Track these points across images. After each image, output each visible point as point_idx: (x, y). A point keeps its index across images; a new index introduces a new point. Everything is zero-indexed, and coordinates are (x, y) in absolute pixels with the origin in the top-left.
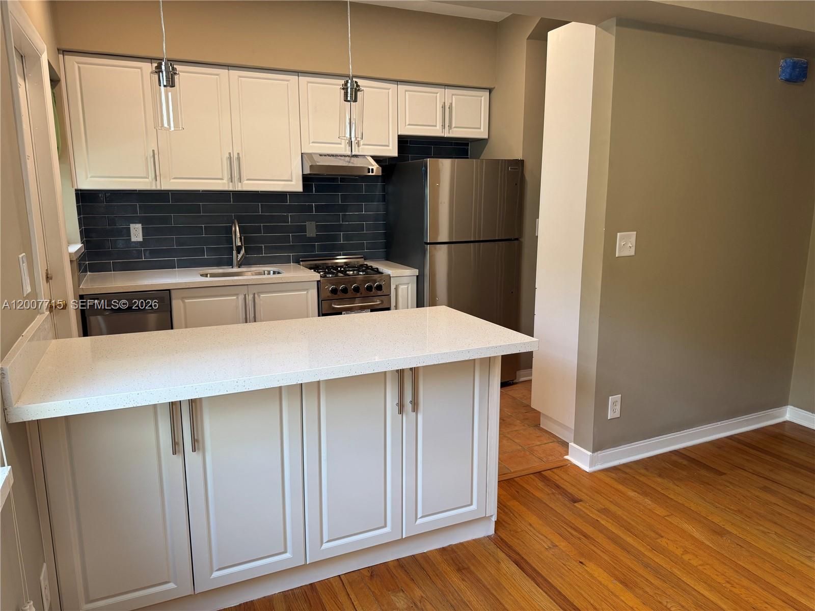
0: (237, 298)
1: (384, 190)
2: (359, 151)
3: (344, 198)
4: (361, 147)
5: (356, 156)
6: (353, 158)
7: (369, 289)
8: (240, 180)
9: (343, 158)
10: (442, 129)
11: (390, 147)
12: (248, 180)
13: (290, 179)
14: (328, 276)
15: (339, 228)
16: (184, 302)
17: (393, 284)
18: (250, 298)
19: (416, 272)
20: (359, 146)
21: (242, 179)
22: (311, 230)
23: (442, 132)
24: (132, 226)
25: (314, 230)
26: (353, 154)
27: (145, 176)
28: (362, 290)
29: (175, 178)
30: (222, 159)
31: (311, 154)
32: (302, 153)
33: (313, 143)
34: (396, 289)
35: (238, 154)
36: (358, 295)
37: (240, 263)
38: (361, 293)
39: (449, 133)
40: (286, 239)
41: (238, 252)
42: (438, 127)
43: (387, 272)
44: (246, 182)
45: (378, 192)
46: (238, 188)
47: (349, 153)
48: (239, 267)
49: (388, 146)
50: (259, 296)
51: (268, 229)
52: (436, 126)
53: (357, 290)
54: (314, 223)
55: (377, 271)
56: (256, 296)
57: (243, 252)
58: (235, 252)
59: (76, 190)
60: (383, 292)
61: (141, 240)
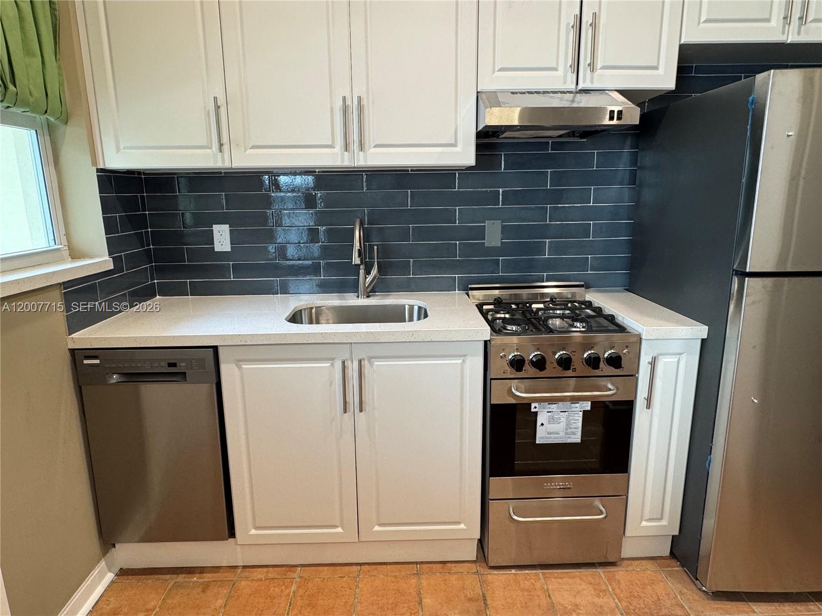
0: (332, 365)
1: (634, 162)
2: (592, 83)
3: (558, 179)
4: (598, 72)
5: (586, 91)
6: (578, 95)
7: (593, 362)
8: (361, 147)
9: (559, 95)
10: (784, 27)
11: (661, 71)
12: (377, 146)
13: (453, 142)
14: (509, 327)
15: (543, 231)
16: (240, 368)
17: (646, 354)
18: (353, 367)
19: (702, 331)
20: (593, 71)
21: (367, 145)
22: (493, 235)
23: (783, 33)
24: (216, 228)
25: (499, 235)
26: (580, 86)
27: (205, 144)
28: (577, 363)
29: (253, 147)
30: (332, 109)
31: (495, 92)
32: (477, 92)
33: (501, 70)
34: (653, 364)
35: (360, 99)
36: (569, 373)
37: (369, 290)
38: (574, 370)
39: (799, 33)
40: (451, 250)
41: (368, 272)
42: (773, 23)
43: (636, 328)
44: (373, 150)
45: (623, 167)
46: (358, 161)
47: (572, 87)
48: (368, 297)
49: (656, 68)
50: (371, 364)
51: (422, 234)
52: (768, 20)
53: (565, 363)
54: (498, 224)
55: (613, 325)
56: (366, 363)
57: (374, 272)
58: (362, 272)
59: (98, 170)
60: (623, 370)
61: (229, 250)
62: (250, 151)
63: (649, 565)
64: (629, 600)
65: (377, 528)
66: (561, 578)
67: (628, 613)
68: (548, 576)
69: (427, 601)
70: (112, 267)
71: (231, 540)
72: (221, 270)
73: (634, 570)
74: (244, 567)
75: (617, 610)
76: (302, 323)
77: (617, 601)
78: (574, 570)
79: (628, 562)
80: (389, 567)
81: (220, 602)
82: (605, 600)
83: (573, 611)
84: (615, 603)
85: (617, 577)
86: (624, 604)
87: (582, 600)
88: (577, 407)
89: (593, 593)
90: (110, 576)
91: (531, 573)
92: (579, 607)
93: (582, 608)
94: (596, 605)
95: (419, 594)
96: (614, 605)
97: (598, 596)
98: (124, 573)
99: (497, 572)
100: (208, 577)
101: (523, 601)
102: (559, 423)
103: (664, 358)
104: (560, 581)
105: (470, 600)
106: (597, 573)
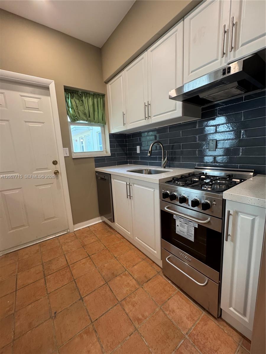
12: (154, 116)
13: (175, 109)
16: (114, 180)
24: (137, 147)
33: (192, 72)
35: (148, 102)
38: (189, 205)
40: (194, 152)
44: (153, 118)
50: (134, 186)
54: (215, 141)
57: (166, 159)
58: (162, 159)
59: (109, 134)
60: (213, 213)
61: (139, 153)
62: (130, 124)
63: (237, 337)
64: (199, 334)
65: (136, 238)
66: (183, 299)
67: (191, 337)
68: (179, 293)
69: (136, 267)
70: (110, 155)
71: (114, 223)
72: (138, 158)
73: (223, 330)
74: (118, 233)
75: (187, 330)
76: (142, 173)
77: (193, 328)
78: (192, 302)
79: (225, 324)
80: (140, 253)
81: (106, 236)
82: (189, 322)
83: (169, 311)
84: (191, 328)
85: (209, 322)
86: (194, 332)
87: (178, 312)
88: (191, 224)
89: (187, 315)
90: (101, 221)
91: (174, 288)
92: (174, 312)
93: (174, 314)
94: (181, 319)
95: (137, 264)
96: (190, 327)
97: (188, 318)
98: (104, 222)
99: (164, 277)
100: (111, 230)
101: (158, 291)
102: (184, 228)
103: (242, 215)
104: (181, 299)
105: (146, 276)
106: (201, 312)
